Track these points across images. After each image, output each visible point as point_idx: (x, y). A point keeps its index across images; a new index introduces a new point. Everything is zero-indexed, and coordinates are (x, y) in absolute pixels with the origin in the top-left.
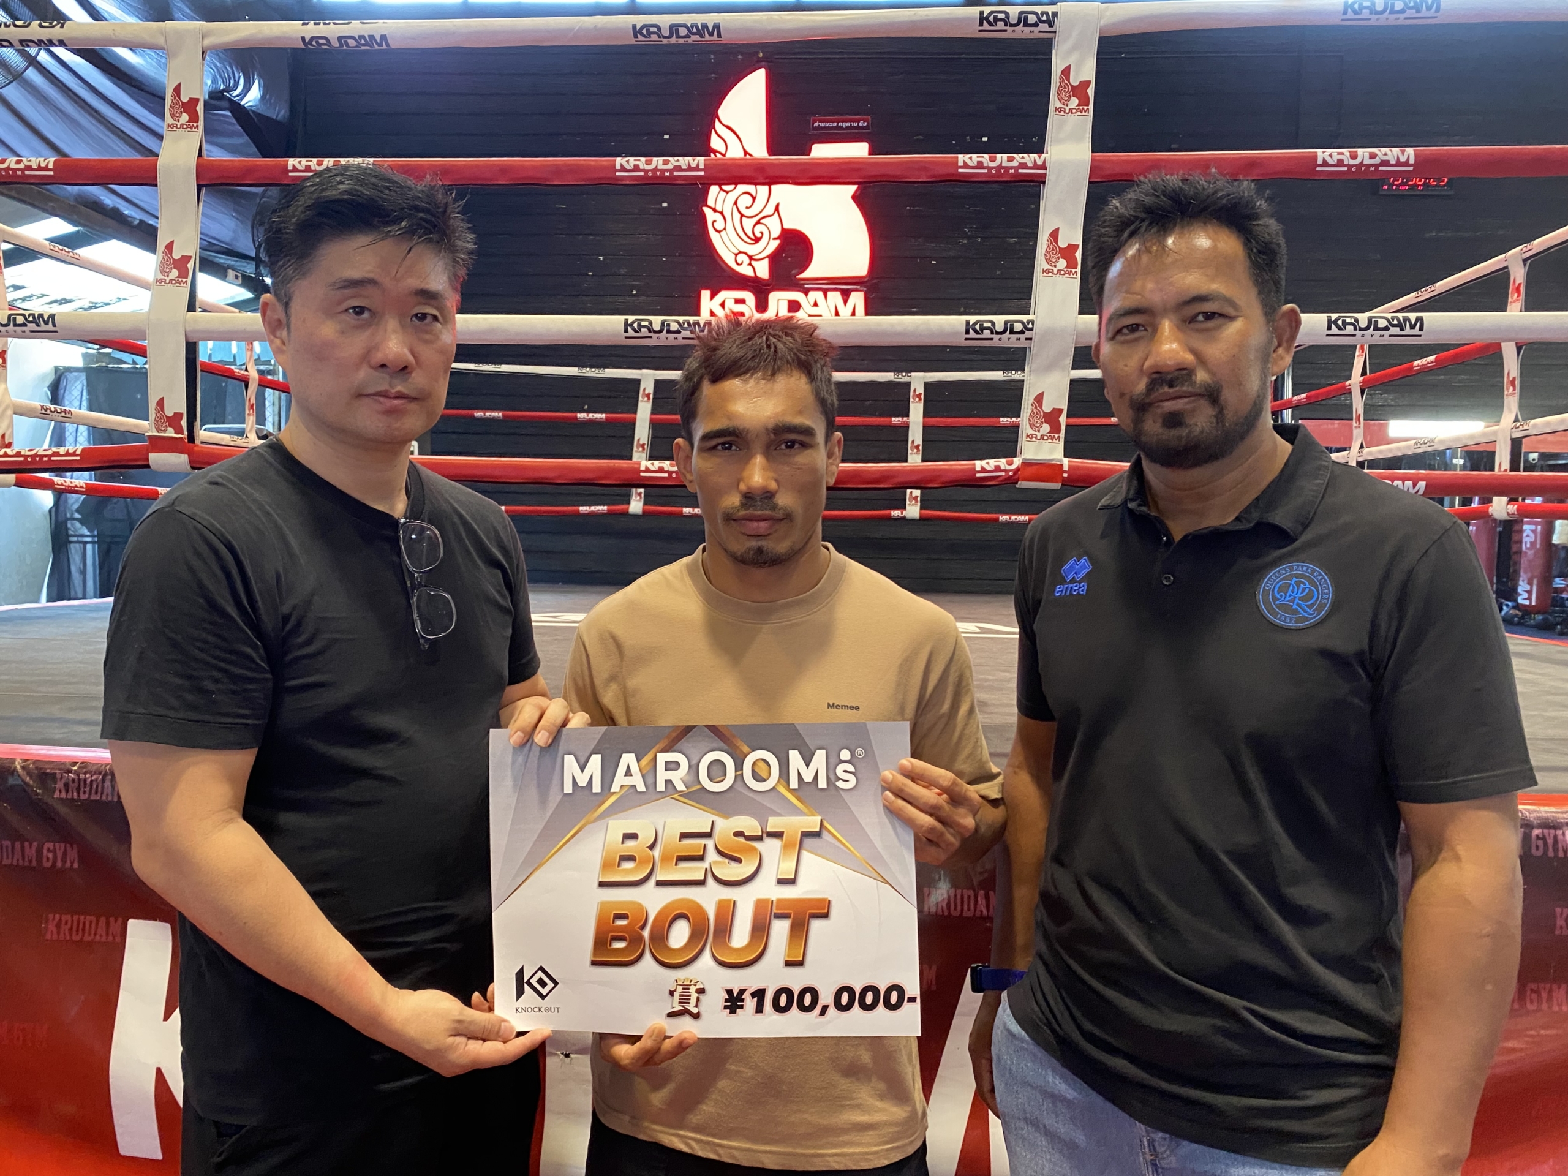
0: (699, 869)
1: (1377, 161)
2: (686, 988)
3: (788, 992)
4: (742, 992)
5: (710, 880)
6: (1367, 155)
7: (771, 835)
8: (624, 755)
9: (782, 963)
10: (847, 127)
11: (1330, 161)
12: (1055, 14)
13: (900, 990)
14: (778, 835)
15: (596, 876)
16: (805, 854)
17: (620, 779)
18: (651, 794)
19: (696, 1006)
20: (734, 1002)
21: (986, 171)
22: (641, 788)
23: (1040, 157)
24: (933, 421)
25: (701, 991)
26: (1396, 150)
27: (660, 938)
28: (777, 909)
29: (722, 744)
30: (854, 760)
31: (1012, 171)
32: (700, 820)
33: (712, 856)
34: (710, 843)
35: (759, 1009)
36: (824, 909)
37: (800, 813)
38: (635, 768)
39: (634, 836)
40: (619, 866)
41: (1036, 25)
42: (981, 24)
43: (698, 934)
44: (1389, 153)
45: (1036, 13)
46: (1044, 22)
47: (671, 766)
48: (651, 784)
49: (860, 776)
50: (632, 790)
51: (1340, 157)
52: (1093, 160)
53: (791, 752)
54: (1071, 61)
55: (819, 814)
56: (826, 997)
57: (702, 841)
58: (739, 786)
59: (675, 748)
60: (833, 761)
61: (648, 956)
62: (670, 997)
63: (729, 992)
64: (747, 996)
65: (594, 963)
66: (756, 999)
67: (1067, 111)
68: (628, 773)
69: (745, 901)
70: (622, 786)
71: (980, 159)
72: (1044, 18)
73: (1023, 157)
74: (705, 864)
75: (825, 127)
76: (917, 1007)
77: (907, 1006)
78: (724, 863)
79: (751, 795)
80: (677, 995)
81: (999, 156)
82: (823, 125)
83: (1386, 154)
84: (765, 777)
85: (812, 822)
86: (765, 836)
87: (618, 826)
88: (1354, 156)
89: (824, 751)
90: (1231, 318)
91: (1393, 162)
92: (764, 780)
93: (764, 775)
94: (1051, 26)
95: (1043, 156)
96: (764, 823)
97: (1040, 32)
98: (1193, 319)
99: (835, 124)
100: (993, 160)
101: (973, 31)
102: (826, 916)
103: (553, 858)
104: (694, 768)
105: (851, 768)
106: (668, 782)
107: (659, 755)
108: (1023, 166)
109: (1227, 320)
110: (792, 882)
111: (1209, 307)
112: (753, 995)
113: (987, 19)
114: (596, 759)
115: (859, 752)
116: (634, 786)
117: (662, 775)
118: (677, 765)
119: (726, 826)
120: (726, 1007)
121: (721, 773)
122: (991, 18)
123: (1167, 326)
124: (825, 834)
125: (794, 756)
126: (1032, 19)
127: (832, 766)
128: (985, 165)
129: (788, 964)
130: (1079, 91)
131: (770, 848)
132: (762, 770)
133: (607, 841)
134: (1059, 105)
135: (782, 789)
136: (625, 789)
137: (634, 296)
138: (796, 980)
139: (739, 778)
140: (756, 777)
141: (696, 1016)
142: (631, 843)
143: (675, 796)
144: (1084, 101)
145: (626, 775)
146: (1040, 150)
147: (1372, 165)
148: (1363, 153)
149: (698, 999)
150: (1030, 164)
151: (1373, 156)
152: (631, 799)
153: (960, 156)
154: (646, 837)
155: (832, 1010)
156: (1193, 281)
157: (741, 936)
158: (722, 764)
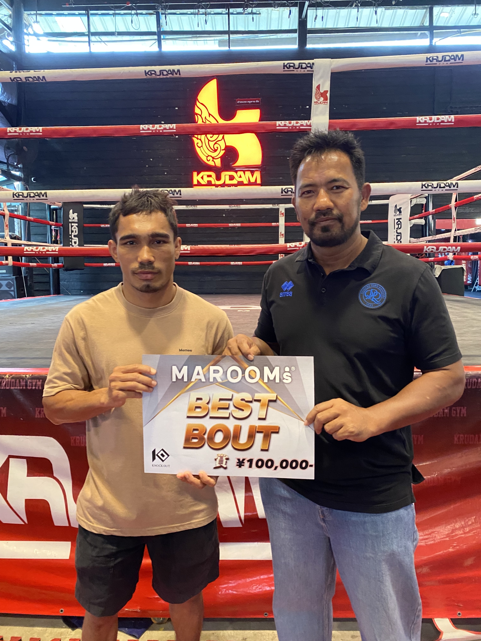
0: (227, 413)
1: (439, 121)
2: (222, 458)
3: (262, 461)
4: (244, 460)
5: (231, 417)
6: (436, 119)
7: (256, 401)
8: (197, 367)
9: (260, 450)
10: (251, 103)
11: (421, 121)
12: (313, 64)
13: (307, 462)
14: (259, 401)
15: (186, 414)
16: (269, 408)
17: (195, 377)
18: (207, 383)
19: (226, 464)
20: (240, 463)
21: (287, 128)
22: (203, 380)
23: (308, 122)
24: (289, 224)
25: (227, 459)
26: (447, 116)
27: (211, 438)
28: (258, 429)
29: (237, 364)
30: (291, 371)
31: (298, 128)
32: (227, 394)
33: (232, 408)
34: (231, 403)
35: (250, 466)
36: (277, 430)
37: (268, 392)
38: (201, 372)
39: (201, 399)
40: (195, 410)
41: (306, 68)
42: (284, 68)
43: (226, 438)
44: (444, 117)
45: (305, 63)
46: (309, 67)
47: (216, 371)
48: (208, 379)
49: (292, 378)
50: (200, 381)
51: (426, 120)
52: (329, 123)
53: (265, 367)
54: (320, 82)
55: (276, 392)
56: (277, 463)
57: (228, 402)
58: (243, 381)
59: (217, 364)
60: (282, 371)
61: (206, 445)
62: (215, 461)
63: (239, 460)
64: (245, 461)
65: (185, 448)
66: (249, 463)
67: (319, 103)
68: (198, 374)
69: (245, 426)
70: (196, 379)
71: (285, 123)
72: (309, 65)
73: (302, 122)
74: (229, 411)
75: (242, 103)
76: (313, 468)
77: (309, 468)
78: (236, 411)
79: (248, 384)
80: (218, 460)
81: (292, 122)
82: (241, 102)
83: (443, 118)
84: (254, 377)
85: (273, 396)
86: (253, 401)
87: (194, 395)
88: (431, 119)
89: (278, 368)
90: (347, 188)
91: (446, 121)
92: (253, 378)
93: (254, 376)
94: (311, 68)
95: (310, 121)
96: (253, 396)
97: (308, 71)
98: (332, 189)
99: (246, 102)
100: (290, 123)
101: (281, 71)
102: (277, 433)
103: (168, 407)
104: (225, 373)
105: (289, 374)
106: (214, 378)
107: (211, 367)
108: (302, 125)
109: (345, 189)
110: (264, 419)
111: (337, 184)
112: (248, 461)
113: (286, 66)
114: (185, 368)
115: (293, 368)
116: (200, 380)
117: (212, 375)
118: (218, 371)
119: (238, 397)
120: (237, 465)
121: (236, 375)
122: (288, 66)
123: (322, 192)
124: (278, 401)
125: (266, 369)
126: (304, 66)
127: (281, 373)
128: (287, 125)
129: (262, 450)
130: (324, 95)
131: (255, 405)
132: (253, 375)
133: (190, 400)
134: (316, 100)
135: (261, 382)
136: (197, 380)
137: (165, 175)
138: (265, 456)
139: (243, 377)
140: (250, 377)
141: (225, 468)
142: (199, 402)
143: (217, 384)
144: (326, 99)
145: (197, 375)
146: (309, 118)
147: (438, 123)
148: (434, 118)
149: (226, 462)
150: (305, 125)
151: (438, 119)
152: (199, 384)
153: (277, 122)
154: (205, 400)
155: (279, 468)
156: (332, 173)
157: (243, 439)
158: (237, 372)
